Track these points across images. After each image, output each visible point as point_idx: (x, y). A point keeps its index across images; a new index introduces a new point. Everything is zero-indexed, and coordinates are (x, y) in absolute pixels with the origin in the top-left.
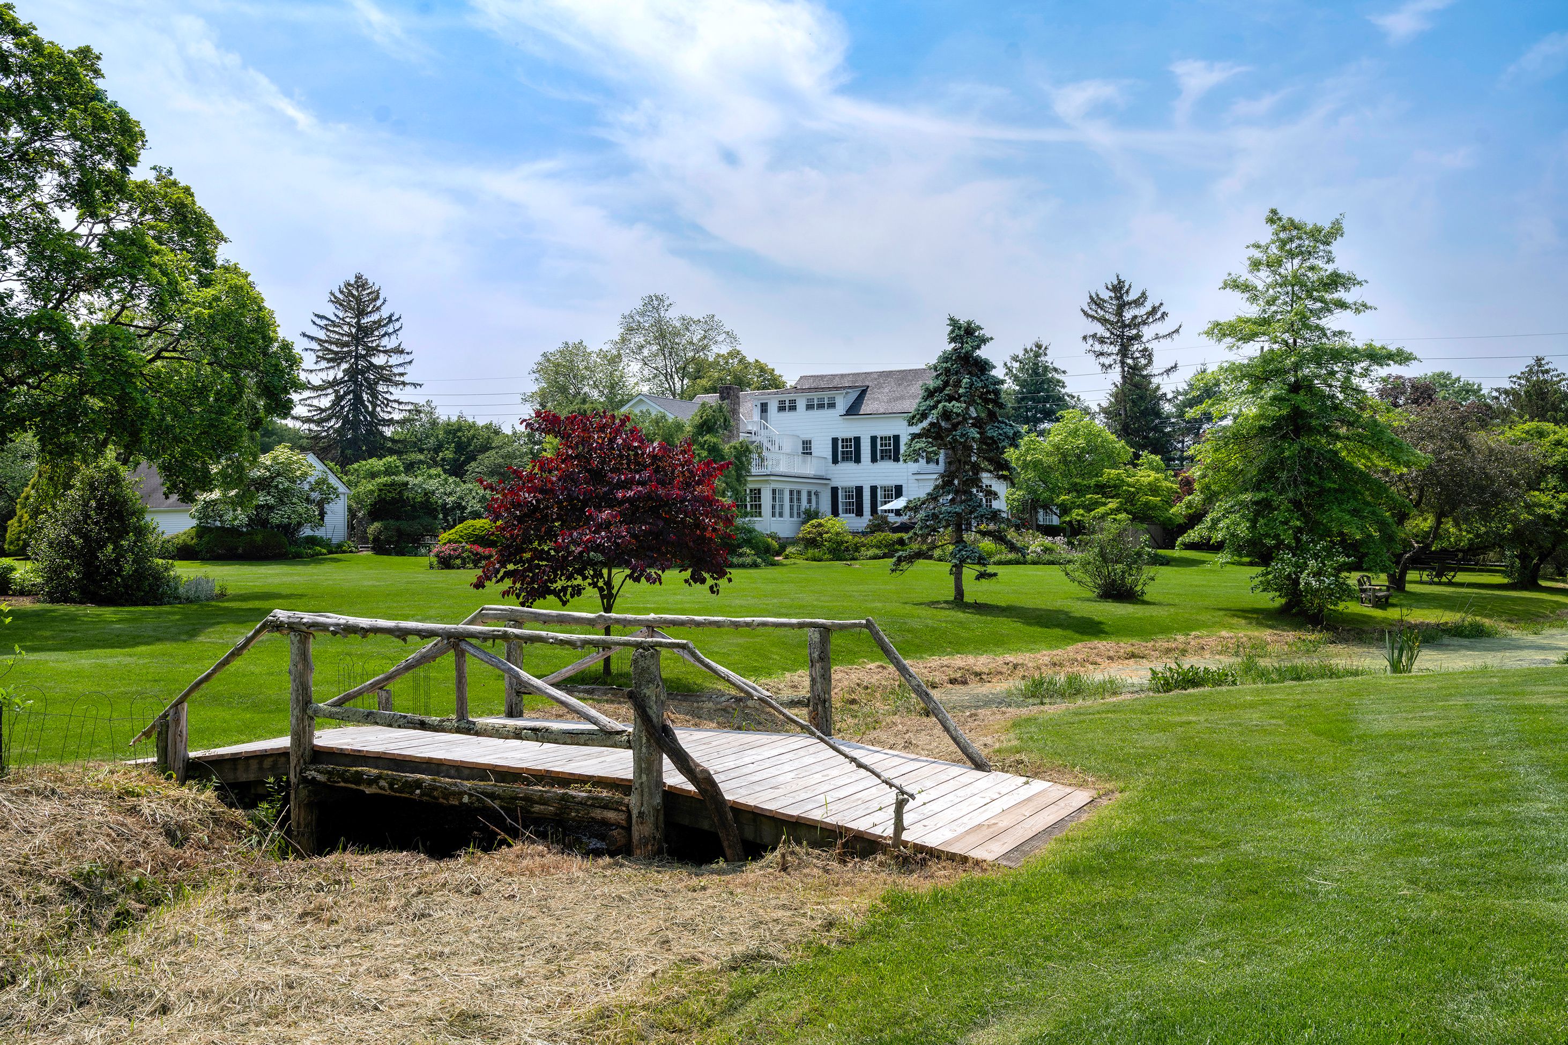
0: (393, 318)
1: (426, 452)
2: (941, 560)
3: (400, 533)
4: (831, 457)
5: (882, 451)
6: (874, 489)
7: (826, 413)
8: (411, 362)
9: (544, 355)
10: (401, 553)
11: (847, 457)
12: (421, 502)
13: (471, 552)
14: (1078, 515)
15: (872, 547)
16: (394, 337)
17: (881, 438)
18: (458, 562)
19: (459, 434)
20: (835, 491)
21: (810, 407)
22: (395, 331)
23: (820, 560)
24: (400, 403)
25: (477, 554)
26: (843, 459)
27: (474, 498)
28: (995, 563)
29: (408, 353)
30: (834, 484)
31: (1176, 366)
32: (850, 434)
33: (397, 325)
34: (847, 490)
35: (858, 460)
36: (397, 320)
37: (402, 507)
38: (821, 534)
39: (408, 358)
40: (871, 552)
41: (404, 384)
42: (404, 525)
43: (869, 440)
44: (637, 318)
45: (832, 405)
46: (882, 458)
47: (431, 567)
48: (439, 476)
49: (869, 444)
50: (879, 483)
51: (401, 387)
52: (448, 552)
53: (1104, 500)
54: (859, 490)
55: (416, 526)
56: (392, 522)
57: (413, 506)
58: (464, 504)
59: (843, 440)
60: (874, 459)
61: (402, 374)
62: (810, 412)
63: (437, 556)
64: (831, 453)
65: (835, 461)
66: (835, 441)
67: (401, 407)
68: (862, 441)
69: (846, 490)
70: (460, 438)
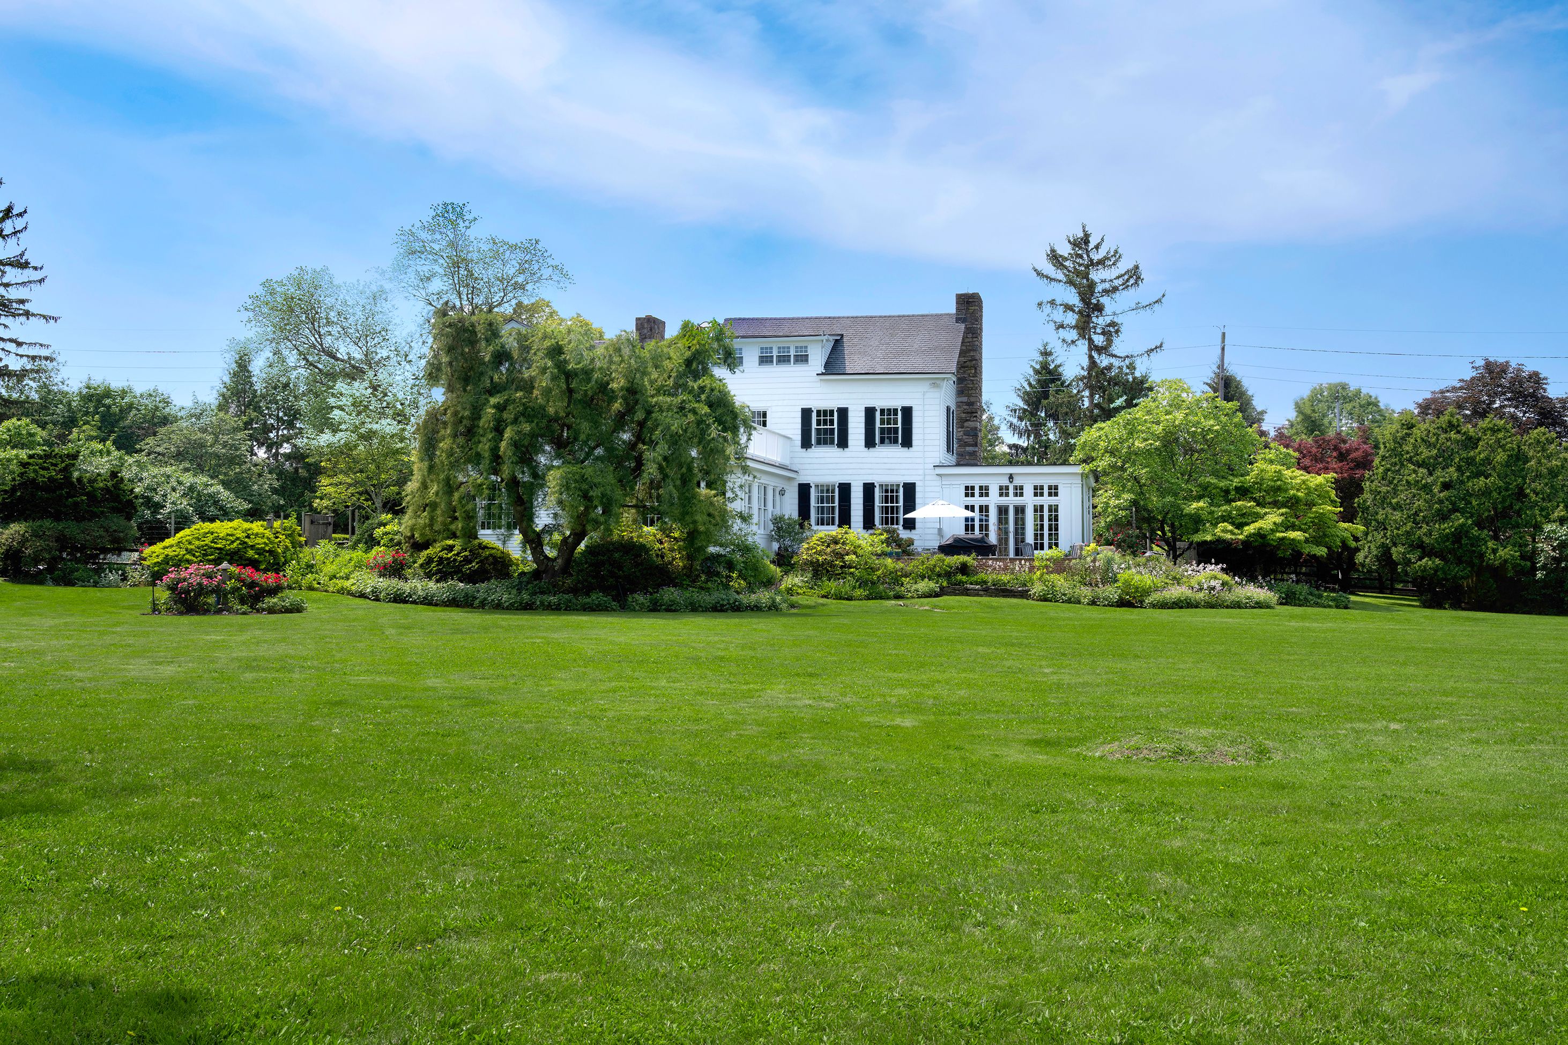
0: (15, 212)
1: (50, 426)
2: (1046, 600)
3: (63, 542)
4: (799, 437)
5: (882, 431)
6: (869, 489)
7: (792, 371)
8: (41, 281)
9: (266, 284)
10: (67, 581)
11: (825, 439)
12: (107, 489)
13: (240, 579)
14: (1224, 531)
15: (923, 577)
16: (12, 241)
17: (882, 411)
18: (212, 600)
19: (107, 401)
20: (804, 490)
21: (765, 360)
22: (15, 233)
23: (850, 599)
24: (19, 344)
25: (252, 585)
26: (819, 442)
27: (174, 490)
28: (1153, 606)
29: (35, 268)
30: (804, 480)
31: (1161, 346)
32: (832, 403)
33: (19, 223)
34: (825, 490)
35: (843, 443)
36: (20, 215)
37: (69, 495)
38: (840, 556)
39: (37, 275)
40: (924, 586)
41: (27, 314)
42: (71, 528)
43: (863, 414)
44: (424, 235)
45: (802, 359)
46: (882, 441)
47: (155, 609)
48: (109, 453)
49: (863, 420)
50: (878, 478)
51: (23, 319)
52: (195, 580)
53: (1258, 509)
54: (845, 489)
55: (94, 531)
56: (48, 523)
57: (91, 496)
58: (157, 498)
59: (819, 412)
60: (870, 443)
61: (22, 302)
62: (766, 369)
63: (172, 588)
64: (799, 432)
65: (806, 444)
66: (806, 414)
67: (21, 351)
68: (850, 414)
69: (821, 488)
70: (109, 407)
